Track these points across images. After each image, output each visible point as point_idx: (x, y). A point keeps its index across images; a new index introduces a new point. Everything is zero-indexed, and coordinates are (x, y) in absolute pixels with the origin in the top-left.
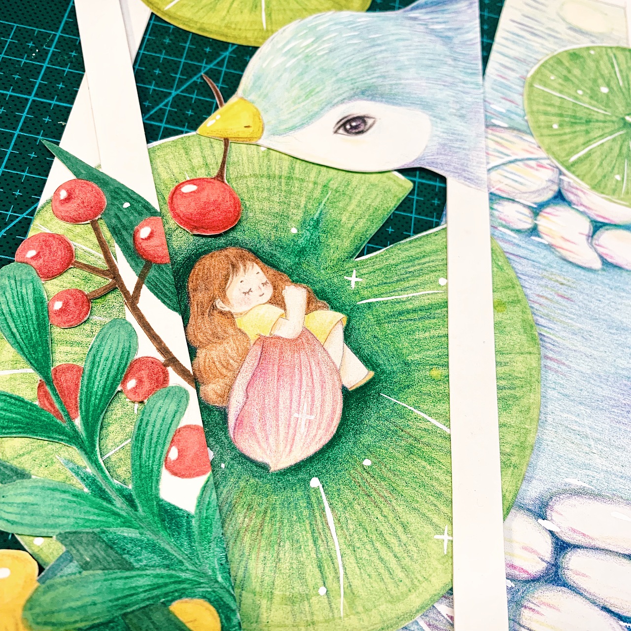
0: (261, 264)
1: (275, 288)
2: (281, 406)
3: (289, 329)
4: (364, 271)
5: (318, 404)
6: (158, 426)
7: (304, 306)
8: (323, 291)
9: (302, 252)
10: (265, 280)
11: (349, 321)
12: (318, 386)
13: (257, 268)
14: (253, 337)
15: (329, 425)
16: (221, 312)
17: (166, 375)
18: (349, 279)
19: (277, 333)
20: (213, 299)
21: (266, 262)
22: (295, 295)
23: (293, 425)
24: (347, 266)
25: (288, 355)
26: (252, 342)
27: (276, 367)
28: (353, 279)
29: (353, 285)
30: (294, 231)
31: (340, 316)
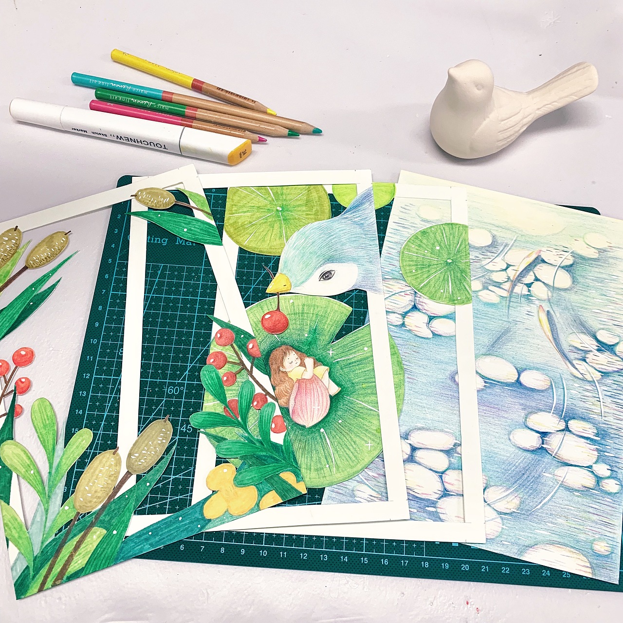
0: (295, 351)
1: (301, 360)
2: (308, 405)
3: (308, 375)
4: (335, 348)
5: (321, 402)
6: (266, 417)
7: (313, 365)
8: (319, 358)
9: (310, 344)
10: (297, 357)
11: (330, 369)
12: (320, 395)
13: (294, 353)
14: (295, 380)
15: (326, 410)
16: (282, 372)
17: (267, 398)
18: (329, 352)
19: (304, 377)
20: (279, 367)
21: (297, 350)
22: (309, 362)
23: (312, 411)
24: (328, 347)
25: (308, 385)
26: (295, 382)
27: (304, 390)
28: (331, 352)
29: (331, 354)
30: (306, 335)
31: (327, 368)
